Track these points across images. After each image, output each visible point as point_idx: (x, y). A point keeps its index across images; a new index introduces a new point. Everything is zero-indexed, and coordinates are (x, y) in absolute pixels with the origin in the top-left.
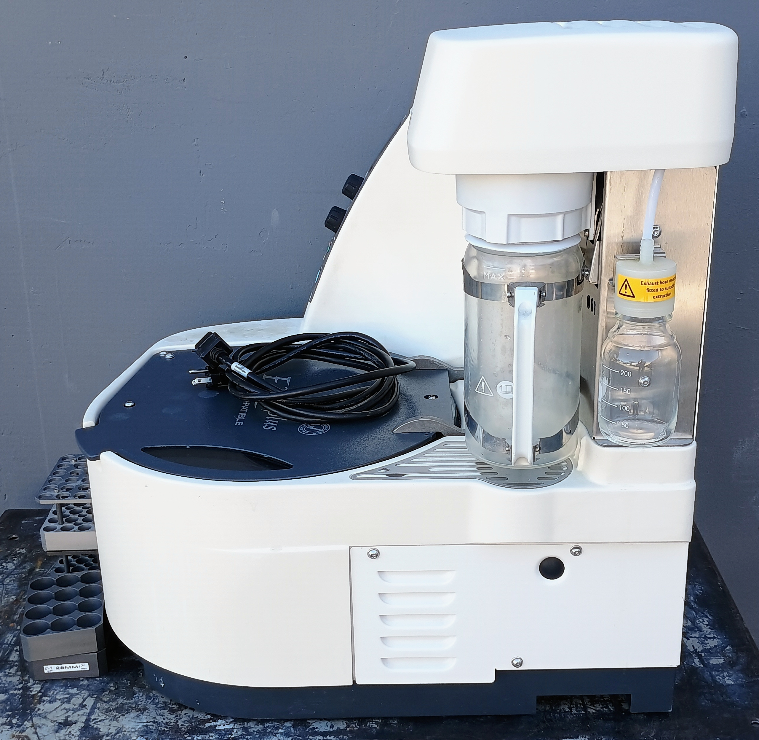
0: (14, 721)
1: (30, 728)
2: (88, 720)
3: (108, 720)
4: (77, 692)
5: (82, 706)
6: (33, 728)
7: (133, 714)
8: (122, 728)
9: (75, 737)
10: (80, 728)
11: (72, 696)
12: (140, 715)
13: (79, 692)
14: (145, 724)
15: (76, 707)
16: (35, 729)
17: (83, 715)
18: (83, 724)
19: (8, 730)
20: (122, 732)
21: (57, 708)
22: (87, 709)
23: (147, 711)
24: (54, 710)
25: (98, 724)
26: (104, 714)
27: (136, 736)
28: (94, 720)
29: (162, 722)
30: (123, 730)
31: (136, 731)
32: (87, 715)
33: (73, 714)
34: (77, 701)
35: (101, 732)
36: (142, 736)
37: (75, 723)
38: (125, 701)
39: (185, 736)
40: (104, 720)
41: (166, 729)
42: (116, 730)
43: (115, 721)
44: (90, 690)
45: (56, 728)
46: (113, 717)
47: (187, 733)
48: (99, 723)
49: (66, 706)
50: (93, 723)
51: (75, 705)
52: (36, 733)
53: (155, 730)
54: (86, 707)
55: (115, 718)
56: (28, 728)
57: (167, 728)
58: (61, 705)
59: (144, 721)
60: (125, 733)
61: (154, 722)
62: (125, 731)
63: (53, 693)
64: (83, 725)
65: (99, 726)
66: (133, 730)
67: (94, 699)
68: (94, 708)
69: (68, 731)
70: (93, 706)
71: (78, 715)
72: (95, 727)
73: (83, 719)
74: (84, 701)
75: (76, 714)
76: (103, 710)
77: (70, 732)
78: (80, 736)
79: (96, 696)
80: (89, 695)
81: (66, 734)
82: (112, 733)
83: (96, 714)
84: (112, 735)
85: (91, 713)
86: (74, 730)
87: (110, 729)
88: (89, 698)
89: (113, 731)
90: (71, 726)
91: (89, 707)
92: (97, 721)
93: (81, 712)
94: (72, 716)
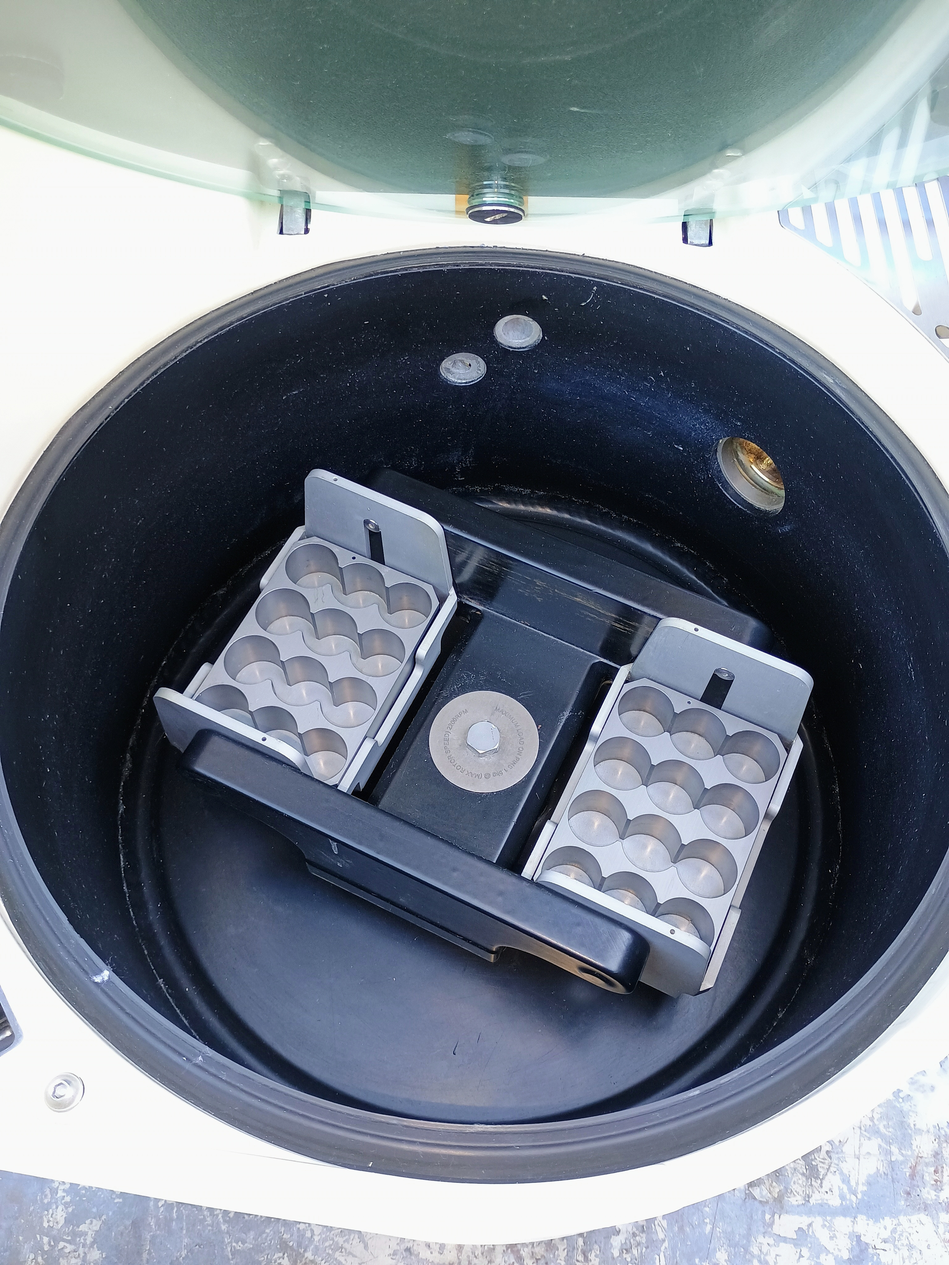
2: (845, 1211)
3: (842, 1165)
5: (802, 1237)
8: (863, 1128)
9: (899, 1224)
10: (871, 1222)
15: (805, 1252)
17: (830, 1228)
18: (856, 1219)
20: (874, 1125)
22: (810, 1225)
25: (857, 1184)
26: (821, 1180)
28: (842, 1197)
30: (869, 1123)
32: (828, 1218)
33: (828, 1252)
34: (785, 1258)
35: (878, 1170)
37: (858, 1237)
40: (842, 1173)
42: (869, 1139)
43: (844, 1149)
44: (748, 1235)
46: (830, 1158)
48: (853, 1183)
50: (853, 1198)
51: (801, 1256)
54: (805, 1228)
60: (877, 1116)
62: (872, 1119)
64: (861, 1219)
65: (863, 1179)
67: (777, 1216)
68: (806, 1207)
69: (883, 1246)
70: (799, 1214)
71: (831, 1238)
72: (865, 1188)
73: (843, 1224)
74: (785, 1240)
75: (830, 1245)
76: (811, 1185)
77: (885, 1241)
78: (894, 1214)
79: (768, 1217)
80: (764, 1234)
81: (892, 1248)
82: (880, 1146)
83: (826, 1196)
84: (883, 1145)
85: (824, 1210)
86: (878, 1234)
87: (868, 1153)
88: (776, 1229)
89: (873, 1145)
90: (867, 1244)
91: (803, 1221)
92: (845, 1190)
93: (822, 1235)
94: (836, 1253)
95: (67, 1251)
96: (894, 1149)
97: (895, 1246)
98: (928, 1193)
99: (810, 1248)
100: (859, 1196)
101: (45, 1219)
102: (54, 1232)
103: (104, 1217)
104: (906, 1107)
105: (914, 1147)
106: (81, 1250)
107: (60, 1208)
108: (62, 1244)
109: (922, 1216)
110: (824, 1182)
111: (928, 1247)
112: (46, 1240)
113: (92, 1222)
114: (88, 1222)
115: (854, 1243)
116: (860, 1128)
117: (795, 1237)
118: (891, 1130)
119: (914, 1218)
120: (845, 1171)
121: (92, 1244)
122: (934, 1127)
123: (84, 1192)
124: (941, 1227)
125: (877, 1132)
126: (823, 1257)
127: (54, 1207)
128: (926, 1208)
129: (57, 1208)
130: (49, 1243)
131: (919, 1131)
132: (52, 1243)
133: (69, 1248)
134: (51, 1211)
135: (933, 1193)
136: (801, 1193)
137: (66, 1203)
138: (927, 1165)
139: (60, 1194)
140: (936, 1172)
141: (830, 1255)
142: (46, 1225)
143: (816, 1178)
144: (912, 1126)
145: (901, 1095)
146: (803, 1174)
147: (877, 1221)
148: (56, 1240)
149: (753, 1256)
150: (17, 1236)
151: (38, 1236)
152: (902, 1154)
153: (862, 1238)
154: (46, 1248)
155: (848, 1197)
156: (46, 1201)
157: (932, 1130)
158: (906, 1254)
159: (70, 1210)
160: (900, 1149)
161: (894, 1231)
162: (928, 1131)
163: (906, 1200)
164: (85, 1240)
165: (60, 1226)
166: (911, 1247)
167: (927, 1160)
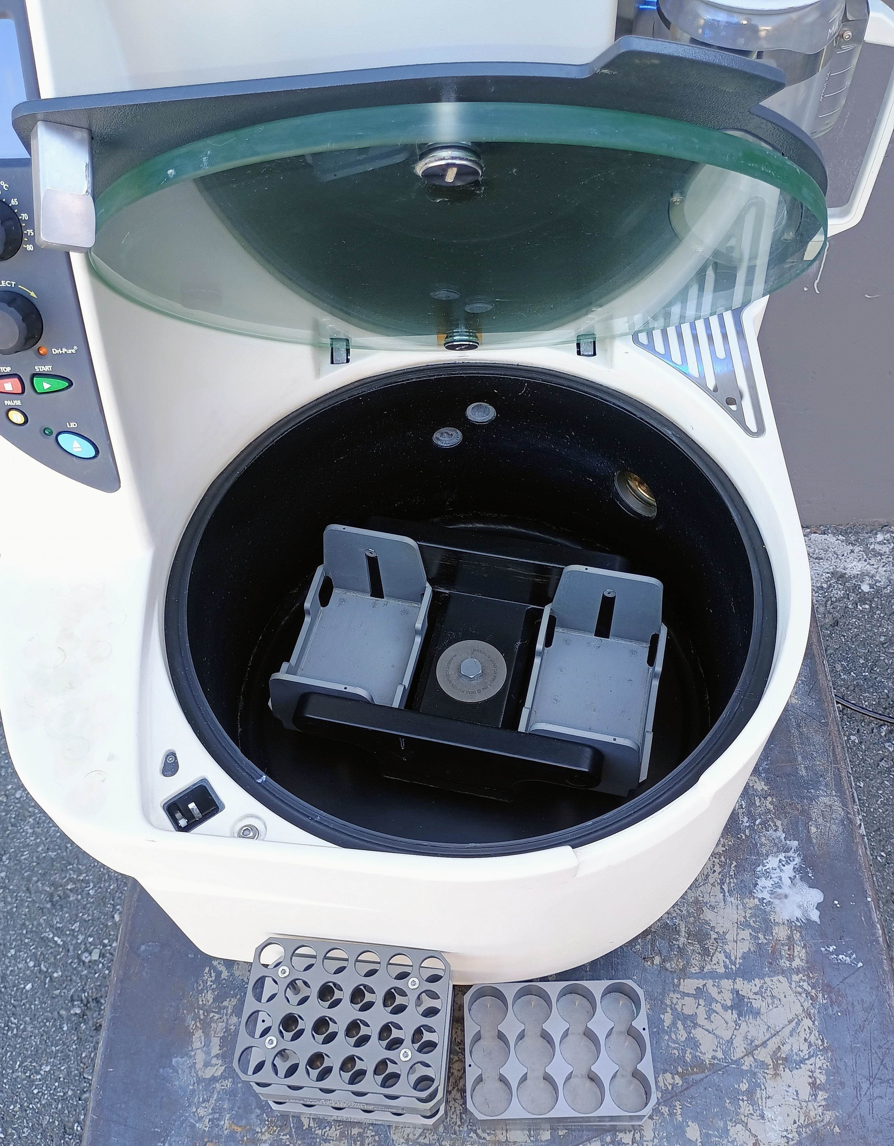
0: (744, 1087)
1: (755, 1057)
2: (727, 975)
3: (725, 947)
4: (670, 1011)
5: (700, 993)
6: (756, 1052)
7: (708, 915)
8: (739, 923)
9: (765, 983)
10: (746, 982)
11: (678, 1016)
12: (710, 906)
13: (668, 1009)
14: (727, 894)
15: (702, 1002)
16: (757, 1047)
17: (718, 987)
18: (737, 980)
19: (766, 1088)
20: (747, 921)
21: (707, 1030)
22: (705, 985)
23: (700, 899)
24: (714, 1034)
25: (736, 958)
26: (712, 956)
27: (752, 899)
28: (726, 967)
29: (719, 873)
30: (743, 920)
31: (743, 903)
32: (717, 981)
33: (717, 1002)
34: (689, 1006)
35: (750, 949)
36: (751, 892)
37: (737, 992)
38: (683, 934)
39: (744, 837)
40: (725, 952)
41: (735, 863)
42: (744, 930)
43: (726, 937)
44: (663, 994)
45: (751, 1017)
46: (717, 942)
47: (739, 836)
48: (733, 958)
49: (701, 1020)
50: (733, 967)
51: (699, 1004)
52: (764, 1044)
53: (737, 879)
54: (702, 987)
55: (721, 938)
56: (755, 1059)
57: (731, 864)
58: (702, 1027)
59: (722, 897)
60: (748, 915)
61: (722, 883)
62: (745, 917)
63: (674, 1048)
64: (739, 980)
65: (739, 955)
66: (741, 907)
67: (682, 980)
68: (702, 975)
69: (754, 996)
70: (697, 978)
71: (719, 993)
72: (741, 961)
73: (727, 984)
74: (688, 995)
75: (718, 997)
76: (705, 960)
77: (755, 994)
78: (762, 977)
79: (676, 981)
80: (674, 991)
81: (760, 998)
82: (751, 934)
83: (715, 967)
84: (753, 933)
85: (714, 975)
86: (751, 990)
87: (743, 939)
88: (681, 988)
89: (746, 934)
90: (743, 996)
91: (700, 983)
92: (728, 962)
93: (713, 992)
94: (723, 1002)
95: (215, 1018)
96: (760, 936)
97: (762, 996)
98: (784, 963)
99: (705, 999)
100: (737, 966)
101: (200, 1000)
102: (206, 1007)
103: (238, 996)
104: (768, 909)
105: (774, 934)
106: (225, 1017)
107: (210, 992)
108: (212, 1015)
109: (780, 978)
110: (713, 958)
111: (785, 997)
112: (201, 1012)
113: (230, 1000)
114: (228, 1000)
115: (735, 995)
116: (737, 923)
117: (695, 993)
118: (758, 923)
119: (775, 979)
120: (727, 951)
121: (231, 1014)
122: (788, 920)
123: (224, 981)
124: (793, 983)
125: (750, 926)
126: (714, 1005)
127: (206, 991)
128: (783, 972)
129: (207, 992)
130: (204, 1014)
131: (778, 924)
132: (206, 1014)
133: (217, 1016)
134: (203, 995)
135: (787, 962)
136: (698, 965)
137: (213, 989)
138: (783, 945)
139: (209, 983)
140: (789, 949)
141: (718, 1004)
142: (201, 1003)
143: (708, 956)
144: (772, 921)
145: (765, 901)
146: (699, 953)
147: (750, 981)
148: (208, 1012)
149: (667, 1005)
150: (183, 1011)
151: (196, 1010)
152: (766, 939)
153: (740, 992)
154: (202, 1017)
155: (730, 967)
156: (200, 988)
157: (786, 922)
158: (770, 1001)
159: (216, 993)
160: (764, 936)
161: (761, 987)
162: (784, 924)
163: (769, 968)
164: (227, 1011)
165: (210, 1003)
166: (773, 997)
167: (783, 942)
